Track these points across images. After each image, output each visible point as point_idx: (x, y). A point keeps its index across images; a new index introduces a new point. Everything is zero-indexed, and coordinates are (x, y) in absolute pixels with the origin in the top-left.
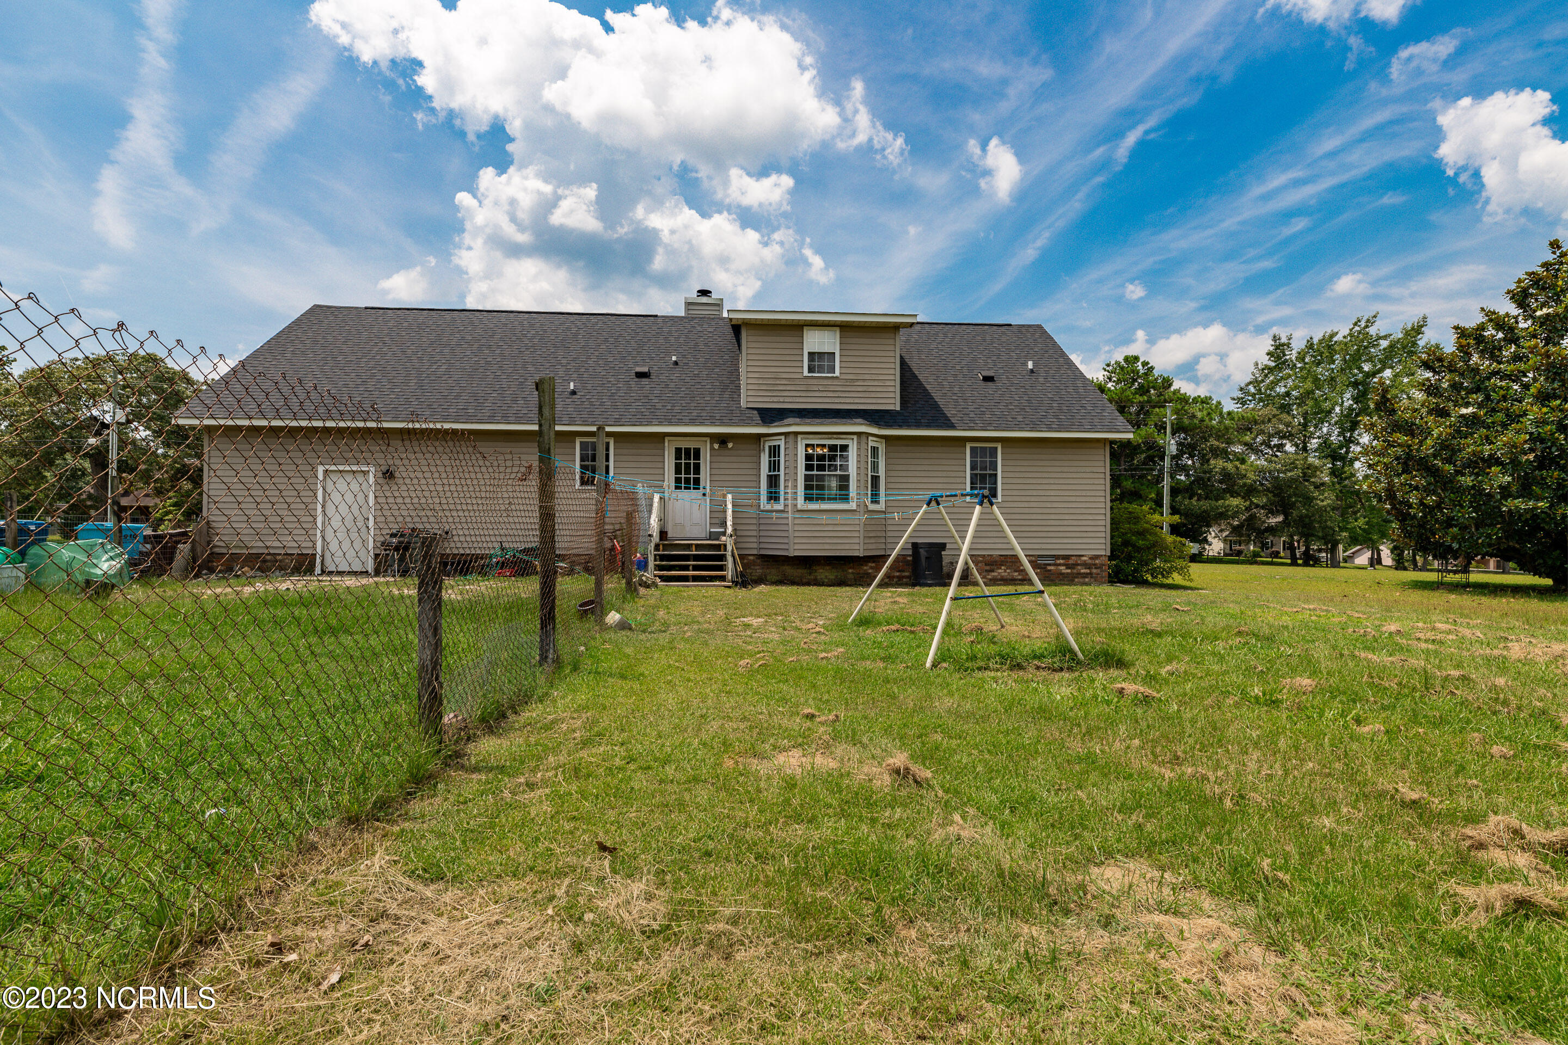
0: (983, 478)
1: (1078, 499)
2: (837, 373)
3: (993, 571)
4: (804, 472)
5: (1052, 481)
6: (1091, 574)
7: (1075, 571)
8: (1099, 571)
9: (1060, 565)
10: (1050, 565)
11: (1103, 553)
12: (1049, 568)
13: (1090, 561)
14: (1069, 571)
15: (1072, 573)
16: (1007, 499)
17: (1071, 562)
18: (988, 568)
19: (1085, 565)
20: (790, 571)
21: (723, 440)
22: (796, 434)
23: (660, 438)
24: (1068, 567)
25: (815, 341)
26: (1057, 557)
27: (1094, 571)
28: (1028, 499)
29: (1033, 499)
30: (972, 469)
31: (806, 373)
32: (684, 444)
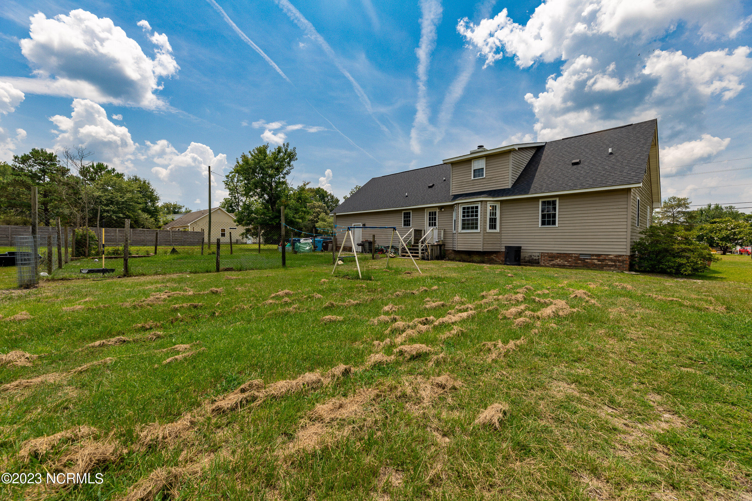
0: (549, 216)
1: (607, 224)
2: (484, 176)
3: (553, 261)
4: (462, 218)
5: (590, 215)
6: (615, 265)
7: (604, 263)
8: (621, 264)
9: (594, 259)
10: (587, 259)
11: (624, 254)
12: (587, 261)
13: (615, 258)
14: (600, 263)
15: (602, 264)
16: (560, 225)
17: (601, 258)
18: (550, 259)
19: (611, 260)
20: (464, 256)
21: (441, 208)
22: (459, 203)
23: (424, 209)
24: (599, 260)
25: (477, 165)
26: (593, 255)
27: (618, 264)
28: (574, 225)
29: (577, 225)
30: (542, 211)
31: (472, 178)
32: (432, 210)
